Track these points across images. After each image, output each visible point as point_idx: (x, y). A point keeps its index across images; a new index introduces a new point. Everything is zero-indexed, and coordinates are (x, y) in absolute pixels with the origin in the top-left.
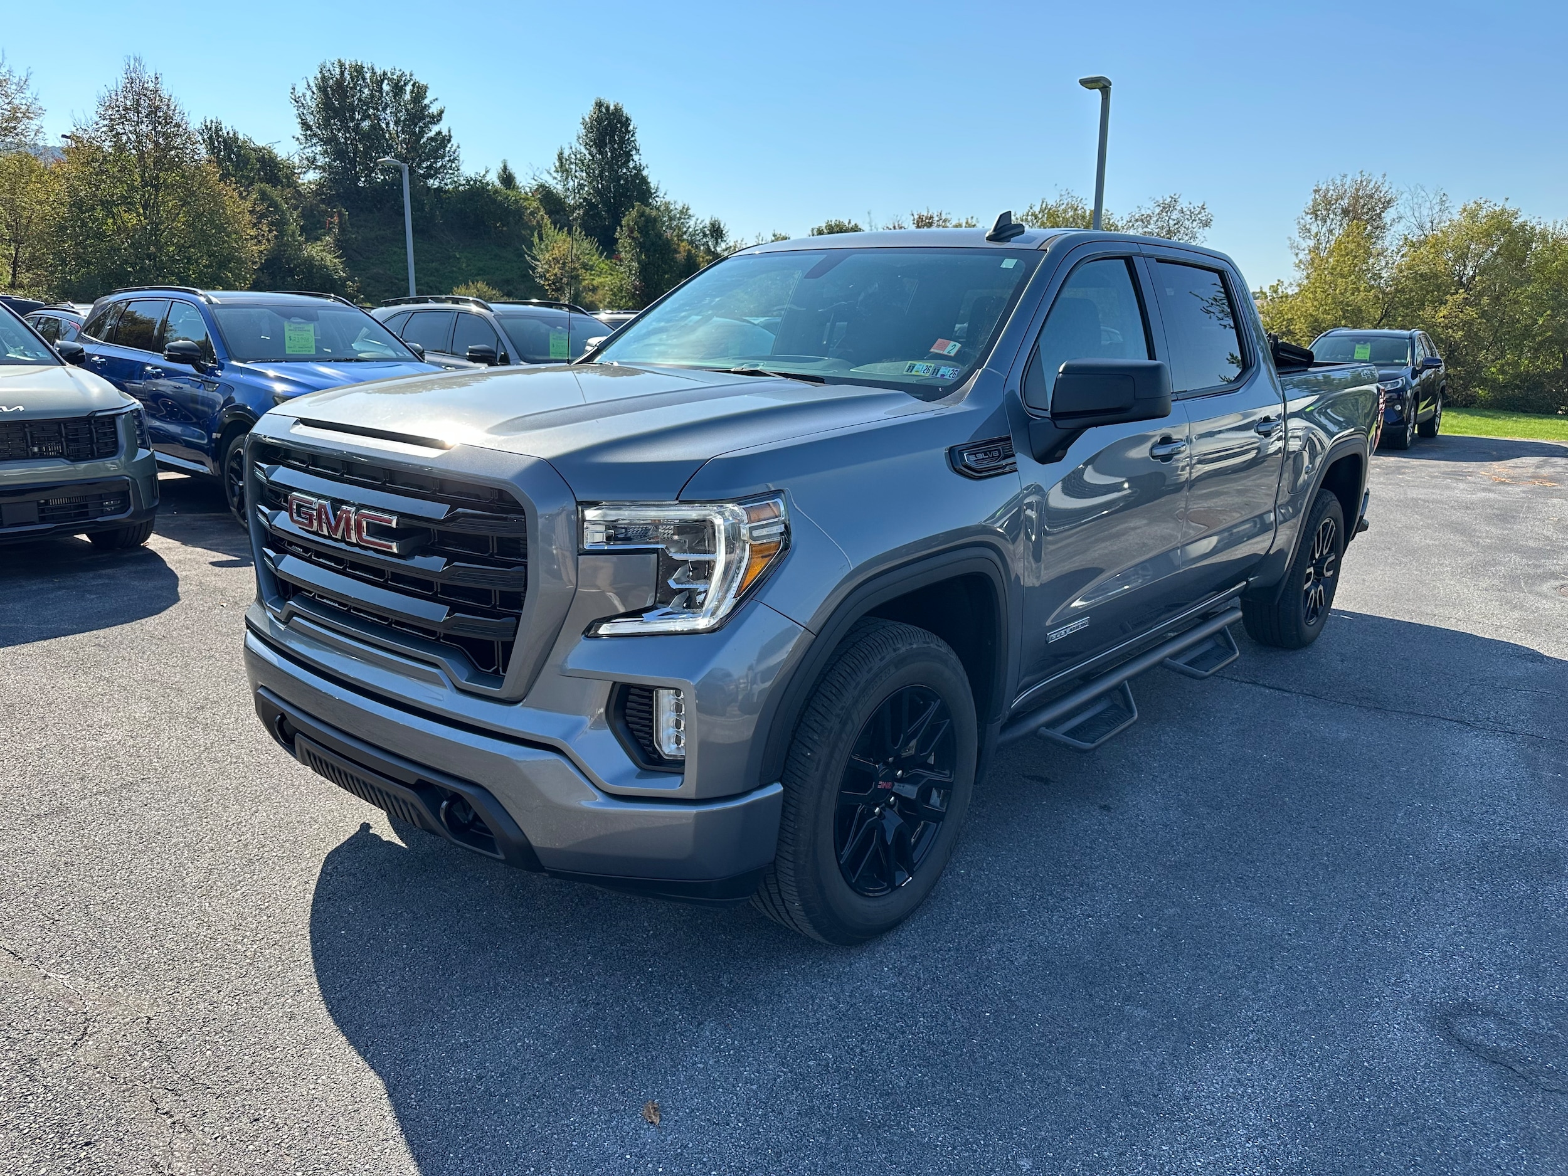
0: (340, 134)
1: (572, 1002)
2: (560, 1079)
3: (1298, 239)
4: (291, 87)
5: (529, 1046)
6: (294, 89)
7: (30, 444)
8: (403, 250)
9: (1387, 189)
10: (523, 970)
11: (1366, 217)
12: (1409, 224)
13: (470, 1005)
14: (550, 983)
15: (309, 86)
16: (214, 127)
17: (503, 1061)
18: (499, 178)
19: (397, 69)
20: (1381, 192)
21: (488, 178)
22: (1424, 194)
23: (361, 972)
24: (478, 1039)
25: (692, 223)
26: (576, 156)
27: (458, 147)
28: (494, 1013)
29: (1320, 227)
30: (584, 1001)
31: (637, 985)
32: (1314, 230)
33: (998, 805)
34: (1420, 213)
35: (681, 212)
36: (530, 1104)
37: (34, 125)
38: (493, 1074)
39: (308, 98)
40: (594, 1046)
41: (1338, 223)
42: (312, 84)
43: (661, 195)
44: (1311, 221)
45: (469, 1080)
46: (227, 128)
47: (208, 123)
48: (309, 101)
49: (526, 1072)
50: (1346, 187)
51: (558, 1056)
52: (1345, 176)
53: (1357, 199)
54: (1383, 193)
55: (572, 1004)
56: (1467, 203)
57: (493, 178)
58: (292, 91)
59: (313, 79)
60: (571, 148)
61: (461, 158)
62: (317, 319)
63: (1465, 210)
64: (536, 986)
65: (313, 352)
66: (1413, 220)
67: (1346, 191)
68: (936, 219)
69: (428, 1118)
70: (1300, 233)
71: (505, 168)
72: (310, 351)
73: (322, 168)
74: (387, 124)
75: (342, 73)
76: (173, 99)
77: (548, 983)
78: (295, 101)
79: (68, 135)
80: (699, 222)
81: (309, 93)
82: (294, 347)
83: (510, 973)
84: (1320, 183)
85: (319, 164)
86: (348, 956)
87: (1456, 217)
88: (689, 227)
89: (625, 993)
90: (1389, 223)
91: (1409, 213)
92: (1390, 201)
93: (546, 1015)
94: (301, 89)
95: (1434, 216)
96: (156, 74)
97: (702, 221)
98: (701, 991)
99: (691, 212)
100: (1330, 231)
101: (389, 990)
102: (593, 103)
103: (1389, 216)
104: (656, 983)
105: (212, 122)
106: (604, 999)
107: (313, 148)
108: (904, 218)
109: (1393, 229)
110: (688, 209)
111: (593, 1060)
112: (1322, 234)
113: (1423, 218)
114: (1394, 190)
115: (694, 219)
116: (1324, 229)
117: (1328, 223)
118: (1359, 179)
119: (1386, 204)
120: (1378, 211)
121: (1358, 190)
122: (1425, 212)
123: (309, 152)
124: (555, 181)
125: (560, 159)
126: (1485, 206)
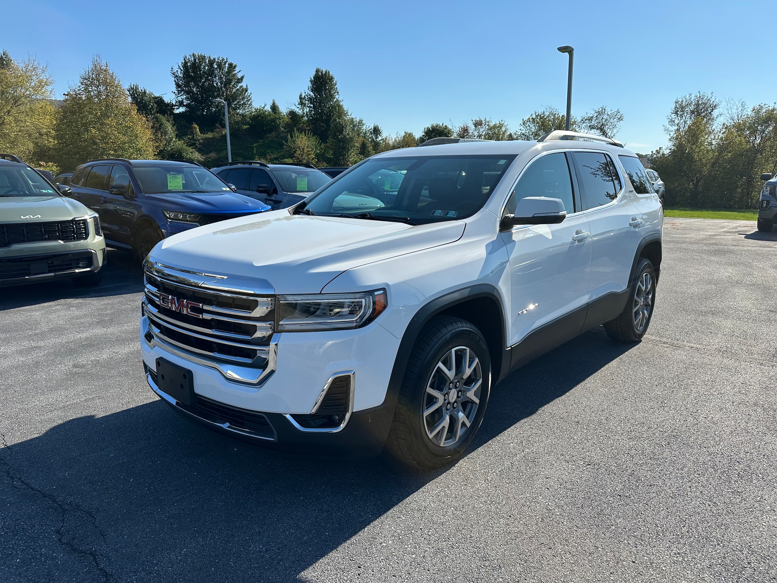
0: (194, 89)
1: (314, 510)
2: (310, 551)
3: (668, 126)
4: (171, 68)
5: (292, 534)
6: (172, 69)
7: (44, 234)
8: (225, 144)
9: (713, 100)
10: (289, 493)
11: (703, 114)
12: (726, 117)
13: (261, 512)
14: (303, 500)
15: (179, 67)
16: (135, 87)
17: (279, 541)
18: (271, 108)
19: (220, 57)
20: (710, 101)
21: (265, 109)
22: (733, 102)
23: (205, 494)
24: (265, 530)
25: (364, 127)
26: (308, 96)
27: (251, 94)
28: (274, 516)
29: (680, 120)
30: (321, 509)
31: (348, 501)
32: (677, 122)
33: (535, 407)
34: (732, 112)
35: (359, 123)
36: (293, 565)
37: (49, 88)
38: (274, 548)
39: (179, 73)
40: (327, 534)
41: (689, 118)
42: (181, 66)
43: (350, 114)
44: (675, 117)
45: (261, 552)
46: (141, 88)
47: (132, 86)
48: (179, 74)
49: (291, 547)
50: (692, 100)
51: (308, 539)
52: (691, 95)
53: (698, 105)
54: (712, 102)
55: (315, 511)
56: (755, 106)
57: (268, 108)
58: (172, 70)
59: (181, 63)
60: (305, 93)
61: (253, 99)
62: (183, 173)
63: (754, 110)
64: (296, 501)
65: (181, 188)
66: (728, 115)
67: (692, 102)
68: (484, 122)
69: (239, 572)
70: (669, 123)
71: (274, 103)
72: (180, 188)
73: (186, 106)
74: (217, 84)
75: (195, 60)
76: (114, 74)
77: (302, 499)
78: (173, 74)
79: (66, 93)
80: (367, 127)
81: (179, 71)
82: (172, 186)
83: (282, 495)
84: (678, 98)
85: (185, 104)
86: (198, 486)
87: (750, 113)
88: (363, 130)
89: (342, 505)
90: (716, 117)
91: (726, 112)
92: (716, 105)
93: (301, 517)
94: (176, 69)
95: (739, 113)
96: (106, 62)
97: (369, 126)
98: (383, 504)
99: (364, 122)
100: (685, 122)
101: (219, 504)
102: (315, 71)
103: (715, 113)
104: (359, 500)
105: (134, 85)
106: (331, 508)
107: (182, 97)
108: (468, 122)
109: (718, 120)
110: (362, 121)
111: (327, 541)
112: (681, 123)
113: (733, 114)
114: (717, 100)
115: (365, 125)
116: (682, 120)
117: (684, 118)
118: (699, 95)
119: (713, 108)
120: (710, 111)
121: (698, 101)
122: (734, 111)
123: (180, 99)
124: (298, 109)
125: (301, 98)
126: (765, 107)
